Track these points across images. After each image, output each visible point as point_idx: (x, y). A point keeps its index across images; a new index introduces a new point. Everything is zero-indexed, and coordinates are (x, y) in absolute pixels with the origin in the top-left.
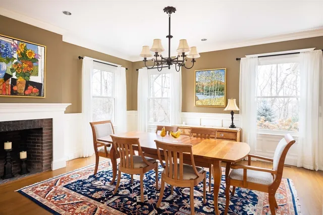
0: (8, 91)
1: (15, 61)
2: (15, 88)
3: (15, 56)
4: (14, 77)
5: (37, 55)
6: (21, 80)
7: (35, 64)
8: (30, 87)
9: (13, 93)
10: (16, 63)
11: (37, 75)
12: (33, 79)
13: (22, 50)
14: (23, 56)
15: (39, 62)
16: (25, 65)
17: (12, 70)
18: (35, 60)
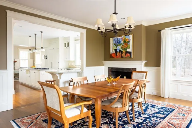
0: (120, 56)
1: (122, 44)
2: (122, 55)
3: (122, 43)
4: (122, 51)
5: (129, 39)
6: (124, 51)
7: (128, 44)
8: (127, 54)
9: (122, 57)
10: (122, 45)
11: (129, 48)
12: (128, 50)
13: (124, 39)
14: (125, 42)
15: (130, 42)
16: (125, 45)
17: (121, 48)
18: (129, 42)
